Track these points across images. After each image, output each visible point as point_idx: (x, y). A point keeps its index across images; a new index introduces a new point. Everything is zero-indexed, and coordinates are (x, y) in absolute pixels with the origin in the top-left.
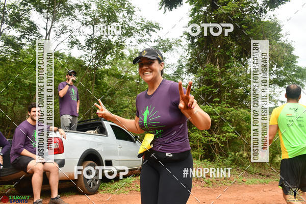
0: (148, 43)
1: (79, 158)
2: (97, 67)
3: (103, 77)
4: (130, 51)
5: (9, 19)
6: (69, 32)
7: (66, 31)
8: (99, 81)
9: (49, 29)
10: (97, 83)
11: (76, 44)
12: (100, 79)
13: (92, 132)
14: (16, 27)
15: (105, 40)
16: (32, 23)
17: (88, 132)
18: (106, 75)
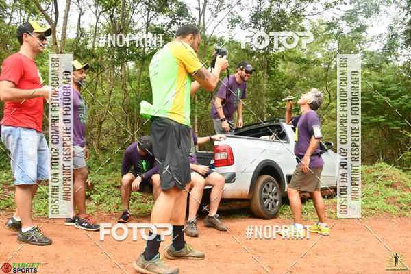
0: (339, 6)
1: (253, 171)
2: (268, 51)
3: (277, 63)
4: (313, 23)
5: (155, 4)
6: (227, 8)
7: (224, 6)
8: (272, 69)
9: (202, 7)
10: (269, 72)
11: (239, 22)
12: (274, 67)
13: (267, 137)
14: (164, 12)
15: (277, 11)
16: (181, 3)
17: (263, 137)
18: (281, 60)
